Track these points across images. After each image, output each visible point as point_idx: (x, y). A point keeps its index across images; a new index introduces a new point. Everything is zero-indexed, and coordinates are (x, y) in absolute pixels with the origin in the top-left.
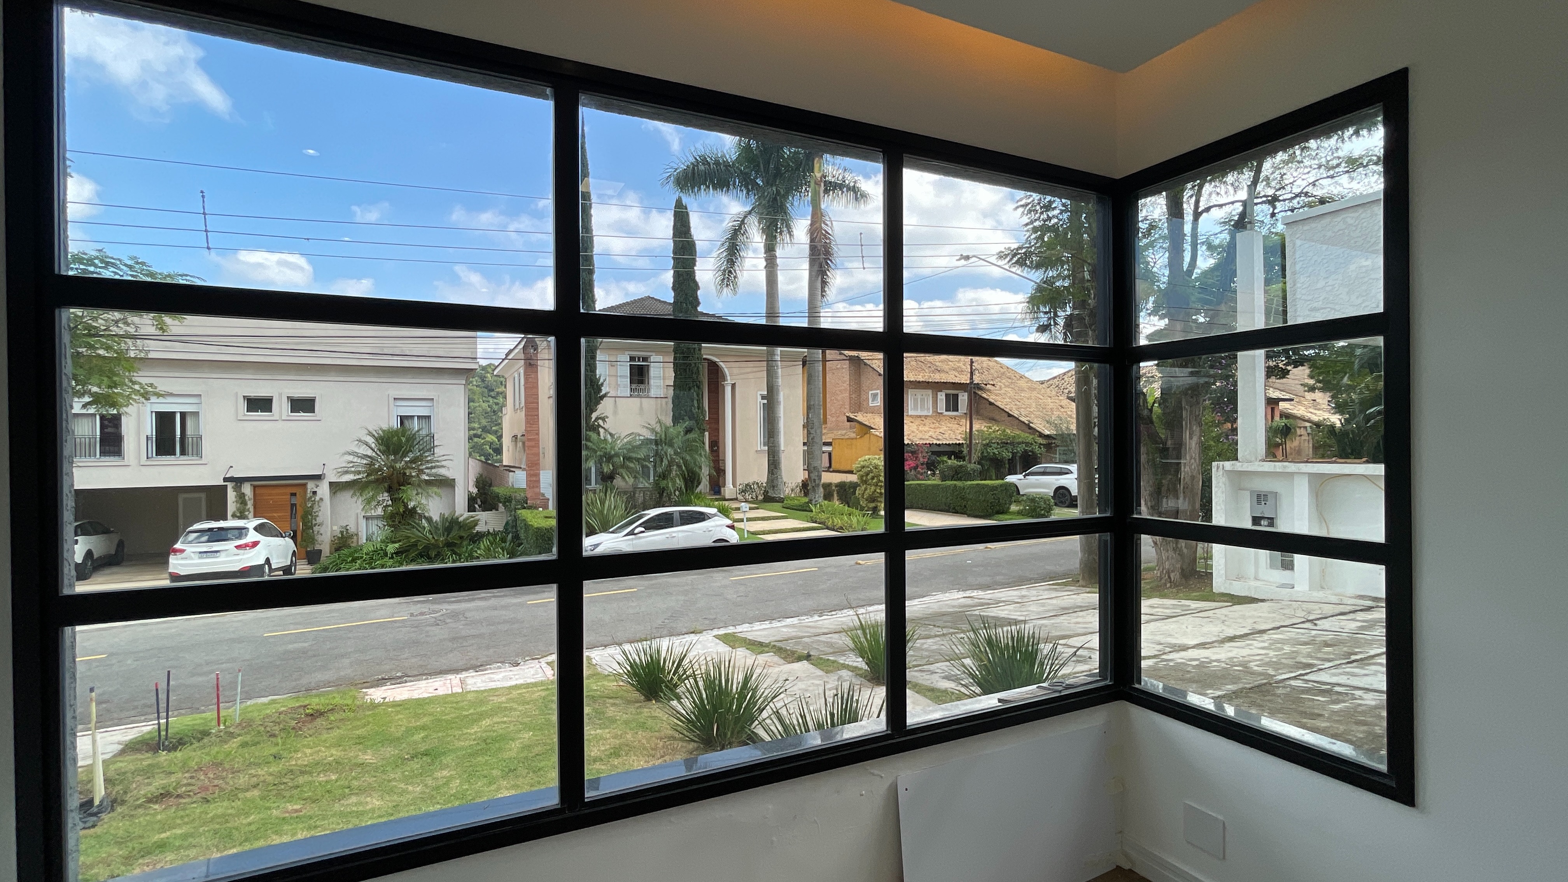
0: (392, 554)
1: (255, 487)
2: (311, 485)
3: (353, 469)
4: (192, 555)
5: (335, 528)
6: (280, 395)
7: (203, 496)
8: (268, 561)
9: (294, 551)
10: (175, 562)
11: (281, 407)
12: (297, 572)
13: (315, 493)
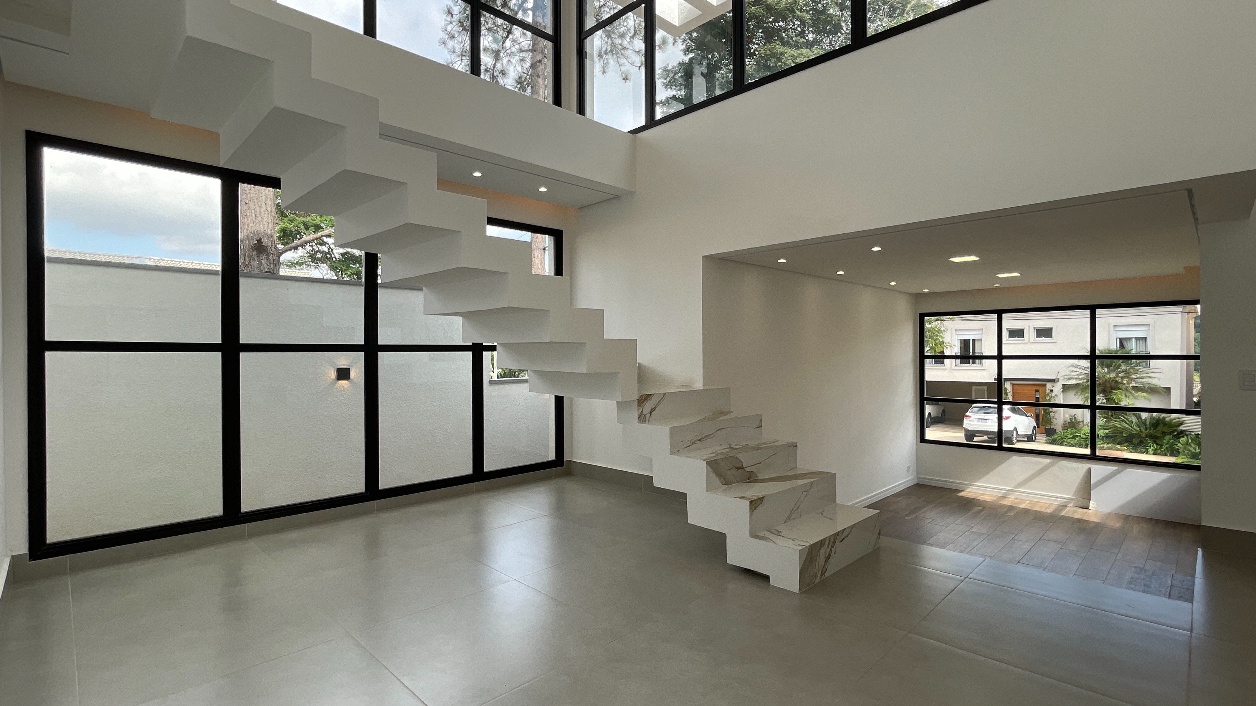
0: (1103, 437)
1: (1013, 385)
2: (1049, 386)
3: (1076, 377)
4: (974, 419)
5: (1067, 416)
6: (1029, 327)
7: (985, 388)
8: (1015, 429)
9: (1035, 426)
10: (967, 422)
11: (1029, 333)
12: (1036, 440)
13: (1052, 391)
